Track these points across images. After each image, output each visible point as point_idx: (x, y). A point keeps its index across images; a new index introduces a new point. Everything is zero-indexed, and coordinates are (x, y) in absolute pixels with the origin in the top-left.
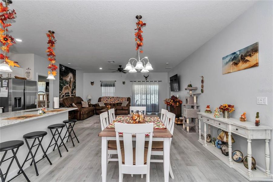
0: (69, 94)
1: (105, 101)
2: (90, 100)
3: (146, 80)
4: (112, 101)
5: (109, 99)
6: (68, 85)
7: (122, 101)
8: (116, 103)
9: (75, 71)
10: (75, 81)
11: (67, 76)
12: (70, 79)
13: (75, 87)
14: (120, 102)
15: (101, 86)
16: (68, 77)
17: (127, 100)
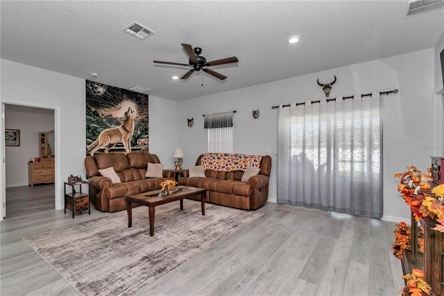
0: (123, 146)
1: (208, 164)
2: (180, 160)
3: (327, 94)
4: (222, 165)
5: (216, 158)
6: (119, 127)
7: (244, 167)
8: (231, 170)
9: (147, 96)
10: (148, 117)
11: (114, 106)
12: (126, 114)
13: (146, 131)
14: (240, 169)
15: (206, 126)
16: (120, 108)
17: (258, 163)
